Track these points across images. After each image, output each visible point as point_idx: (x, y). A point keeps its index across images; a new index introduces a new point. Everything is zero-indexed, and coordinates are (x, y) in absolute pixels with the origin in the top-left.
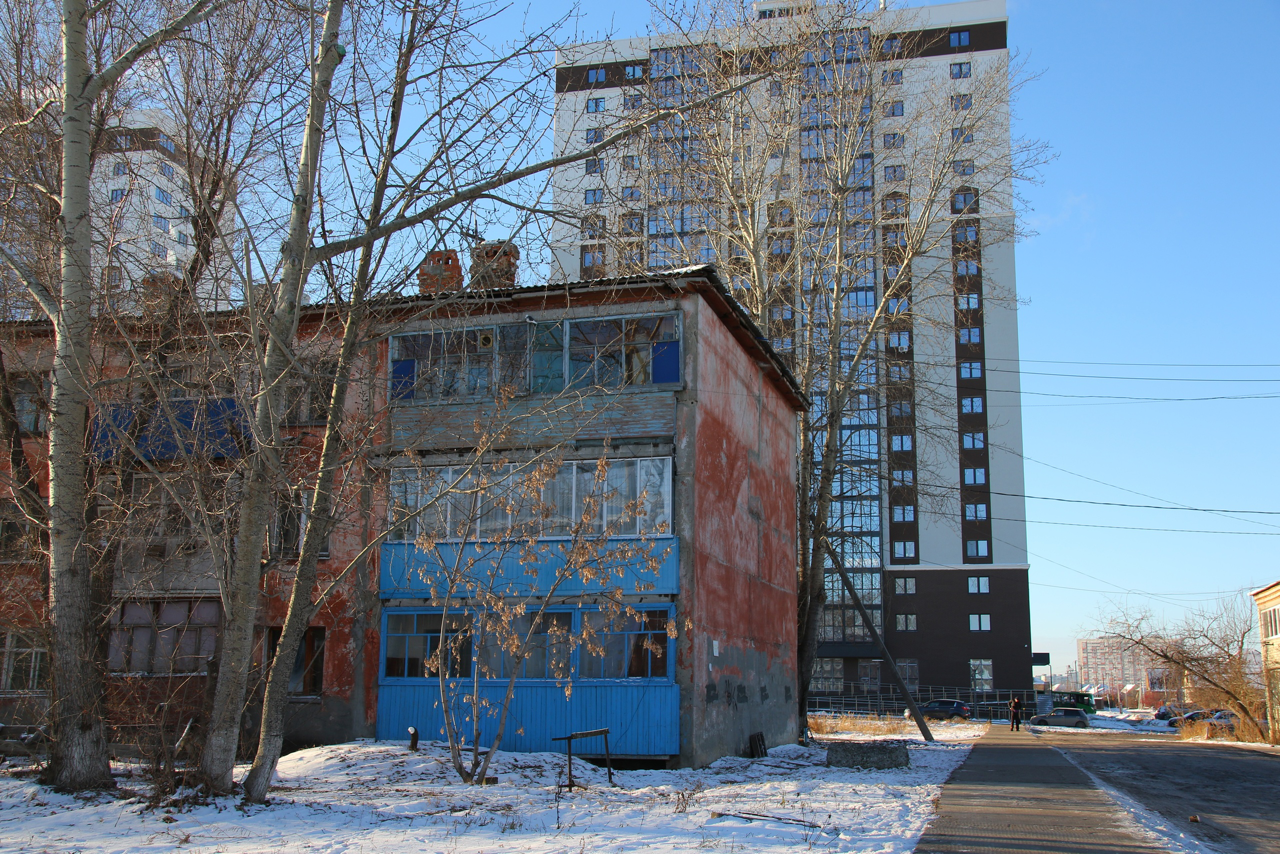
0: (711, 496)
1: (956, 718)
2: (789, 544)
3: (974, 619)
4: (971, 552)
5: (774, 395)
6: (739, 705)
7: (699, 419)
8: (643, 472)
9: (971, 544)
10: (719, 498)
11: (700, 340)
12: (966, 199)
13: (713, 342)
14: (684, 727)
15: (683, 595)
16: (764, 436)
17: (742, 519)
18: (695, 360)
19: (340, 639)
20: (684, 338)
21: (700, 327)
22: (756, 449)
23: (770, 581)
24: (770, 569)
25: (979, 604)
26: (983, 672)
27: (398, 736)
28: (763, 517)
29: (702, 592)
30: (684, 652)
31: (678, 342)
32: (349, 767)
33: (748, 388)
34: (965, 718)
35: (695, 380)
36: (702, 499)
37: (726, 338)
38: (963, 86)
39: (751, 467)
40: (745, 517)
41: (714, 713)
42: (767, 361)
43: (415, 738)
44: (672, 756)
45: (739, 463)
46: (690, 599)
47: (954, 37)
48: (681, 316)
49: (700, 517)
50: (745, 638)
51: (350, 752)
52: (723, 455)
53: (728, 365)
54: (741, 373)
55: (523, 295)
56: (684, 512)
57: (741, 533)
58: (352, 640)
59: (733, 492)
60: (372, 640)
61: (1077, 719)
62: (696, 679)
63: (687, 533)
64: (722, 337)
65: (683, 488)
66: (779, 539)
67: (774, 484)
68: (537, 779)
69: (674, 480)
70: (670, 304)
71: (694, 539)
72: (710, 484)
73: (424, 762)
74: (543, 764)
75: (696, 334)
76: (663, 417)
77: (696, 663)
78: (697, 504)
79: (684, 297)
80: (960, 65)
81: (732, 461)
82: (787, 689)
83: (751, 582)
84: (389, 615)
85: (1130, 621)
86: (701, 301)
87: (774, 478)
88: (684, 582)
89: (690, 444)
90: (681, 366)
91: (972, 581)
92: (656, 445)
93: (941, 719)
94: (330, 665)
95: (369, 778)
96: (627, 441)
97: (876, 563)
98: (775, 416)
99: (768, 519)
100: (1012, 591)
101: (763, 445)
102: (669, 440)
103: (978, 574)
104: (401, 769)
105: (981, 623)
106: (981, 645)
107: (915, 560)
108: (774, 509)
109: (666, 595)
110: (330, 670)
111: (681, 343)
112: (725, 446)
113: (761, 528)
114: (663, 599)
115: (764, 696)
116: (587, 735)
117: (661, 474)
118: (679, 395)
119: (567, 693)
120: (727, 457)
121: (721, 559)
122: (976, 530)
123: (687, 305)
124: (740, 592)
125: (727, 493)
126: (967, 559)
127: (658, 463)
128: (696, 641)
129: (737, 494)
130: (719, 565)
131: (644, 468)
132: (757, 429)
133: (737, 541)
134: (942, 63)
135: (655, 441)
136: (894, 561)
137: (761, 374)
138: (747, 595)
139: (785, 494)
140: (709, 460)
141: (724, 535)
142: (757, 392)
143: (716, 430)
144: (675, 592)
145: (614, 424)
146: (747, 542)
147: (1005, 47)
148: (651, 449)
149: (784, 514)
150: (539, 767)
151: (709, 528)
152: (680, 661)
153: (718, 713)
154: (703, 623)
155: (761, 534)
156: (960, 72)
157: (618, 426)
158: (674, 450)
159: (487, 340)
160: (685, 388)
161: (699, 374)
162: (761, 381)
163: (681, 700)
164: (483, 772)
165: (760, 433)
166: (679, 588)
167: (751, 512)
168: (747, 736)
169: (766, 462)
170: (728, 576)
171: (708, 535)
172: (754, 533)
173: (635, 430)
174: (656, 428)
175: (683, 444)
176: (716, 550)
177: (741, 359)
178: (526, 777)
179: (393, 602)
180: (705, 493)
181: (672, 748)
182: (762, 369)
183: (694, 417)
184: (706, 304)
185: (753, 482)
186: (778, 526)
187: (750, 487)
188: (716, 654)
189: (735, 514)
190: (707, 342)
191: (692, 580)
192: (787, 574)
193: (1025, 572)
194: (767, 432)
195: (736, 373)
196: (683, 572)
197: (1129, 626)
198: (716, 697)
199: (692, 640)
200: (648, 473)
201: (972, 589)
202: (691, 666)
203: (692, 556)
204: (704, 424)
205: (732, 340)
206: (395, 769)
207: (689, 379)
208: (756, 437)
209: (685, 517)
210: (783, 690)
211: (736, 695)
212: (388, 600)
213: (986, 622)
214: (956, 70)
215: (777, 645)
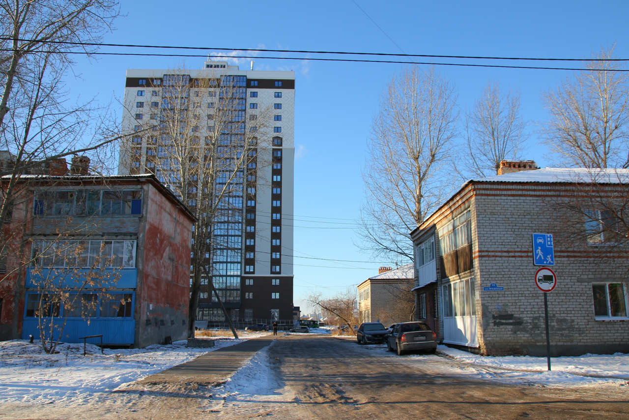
0: (151, 254)
1: (264, 330)
2: (187, 270)
3: (273, 294)
4: (273, 270)
5: (183, 217)
6: (161, 327)
7: (147, 227)
8: (126, 245)
9: (274, 267)
10: (155, 254)
11: (149, 200)
12: (278, 141)
13: (155, 200)
14: (136, 334)
15: (138, 289)
16: (177, 232)
17: (165, 262)
18: (147, 207)
19: (9, 302)
20: (144, 199)
21: (149, 195)
22: (173, 236)
23: (177, 283)
24: (178, 278)
25: (276, 289)
26: (276, 313)
27: (26, 338)
28: (175, 260)
29: (145, 287)
30: (138, 308)
31: (141, 200)
32: (4, 349)
33: (170, 215)
34: (268, 330)
35: (146, 214)
36: (147, 255)
37: (161, 198)
38: (278, 101)
39: (171, 243)
40: (167, 261)
41: (149, 329)
42: (179, 205)
43: (32, 339)
44: (131, 344)
45: (165, 242)
46: (141, 290)
47: (276, 83)
48: (143, 191)
49: (146, 261)
50: (165, 303)
51: (6, 344)
52: (158, 239)
53: (162, 208)
54: (168, 210)
55: (86, 180)
56: (140, 260)
57: (164, 266)
58: (13, 303)
59: (162, 252)
60: (22, 303)
61: (305, 330)
62: (141, 318)
63: (140, 267)
64: (159, 198)
65: (140, 251)
66: (182, 268)
67: (181, 248)
68: (76, 352)
69: (137, 248)
70: (139, 187)
71: (143, 269)
72: (151, 250)
73: (34, 347)
74: (80, 347)
75: (148, 198)
76: (134, 226)
77: (142, 312)
78: (145, 257)
79: (144, 184)
80: (278, 93)
81: (162, 241)
82: (184, 321)
83: (168, 283)
84: (29, 294)
85: (315, 296)
86: (151, 186)
87: (181, 246)
88: (139, 284)
89: (143, 236)
90: (142, 209)
91: (274, 281)
92: (131, 236)
93: (257, 331)
94: (4, 312)
95: (12, 353)
96: (121, 234)
97: (239, 273)
98: (183, 224)
99: (178, 261)
100: (287, 284)
101: (177, 235)
102: (136, 234)
103: (276, 278)
104: (25, 350)
105: (276, 296)
106: (275, 304)
107: (253, 273)
108: (181, 257)
109: (132, 289)
110: (4, 314)
111: (142, 200)
112: (159, 236)
113: (174, 264)
114: (131, 290)
115: (173, 323)
116: (92, 337)
117: (132, 246)
118: (140, 219)
119: (89, 323)
120: (160, 240)
121: (155, 275)
122: (276, 262)
123: (145, 187)
124: (163, 287)
125: (159, 252)
126: (272, 273)
127: (131, 242)
128: (142, 304)
129: (163, 253)
130: (154, 278)
131: (127, 244)
132: (174, 229)
133: (163, 269)
134: (271, 92)
135: (131, 234)
136: (246, 273)
137: (177, 210)
138: (166, 288)
139: (186, 252)
140: (151, 241)
141: (157, 267)
142: (175, 216)
143: (155, 231)
144: (135, 287)
145: (116, 228)
146: (167, 269)
147: (294, 88)
148: (129, 237)
149: (185, 259)
150: (78, 348)
151: (150, 265)
152: (136, 312)
153: (151, 330)
154: (146, 298)
155: (174, 266)
156: (278, 96)
157: (118, 229)
158: (138, 238)
159: (72, 196)
160: (142, 216)
161: (148, 212)
162: (177, 212)
163: (136, 325)
164: (54, 350)
165: (175, 231)
166: (137, 286)
167: (170, 259)
168: (164, 337)
169: (178, 240)
170: (158, 282)
171: (149, 268)
172: (171, 267)
173: (124, 230)
174: (132, 230)
175: (141, 236)
176: (153, 273)
177: (168, 205)
178: (72, 352)
179: (30, 289)
180: (149, 253)
181: (132, 342)
182: (178, 208)
183: (145, 227)
184: (153, 187)
185: (171, 248)
186: (182, 263)
187: (170, 250)
188: (151, 309)
189: (162, 260)
190: (152, 200)
191: (142, 283)
192: (186, 280)
193: (292, 278)
194: (178, 230)
195: (165, 210)
196: (138, 281)
197: (315, 298)
198: (150, 324)
199: (140, 304)
200: (128, 246)
201: (273, 284)
202: (140, 313)
203: (143, 275)
204: (150, 229)
205: (164, 199)
206: (23, 350)
207: (144, 213)
208: (173, 232)
209: (140, 261)
210: (182, 321)
211: (159, 323)
212: (29, 288)
213: (278, 296)
214: (277, 94)
215: (180, 305)
